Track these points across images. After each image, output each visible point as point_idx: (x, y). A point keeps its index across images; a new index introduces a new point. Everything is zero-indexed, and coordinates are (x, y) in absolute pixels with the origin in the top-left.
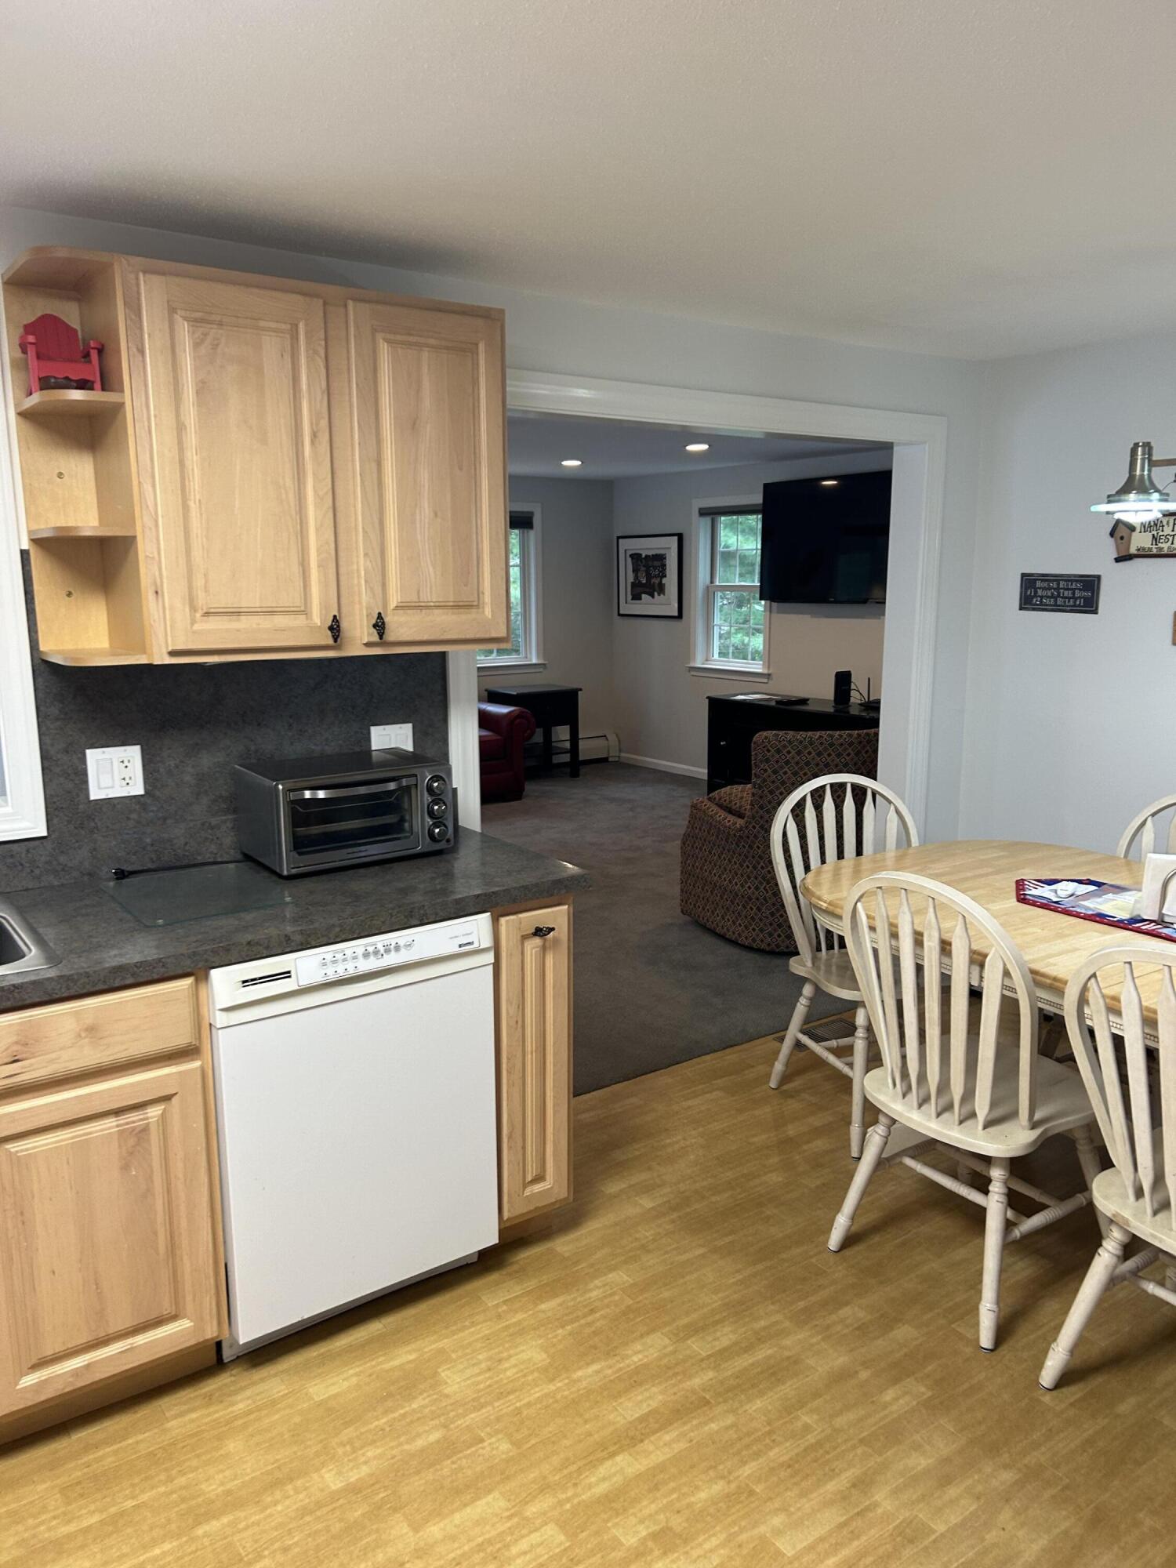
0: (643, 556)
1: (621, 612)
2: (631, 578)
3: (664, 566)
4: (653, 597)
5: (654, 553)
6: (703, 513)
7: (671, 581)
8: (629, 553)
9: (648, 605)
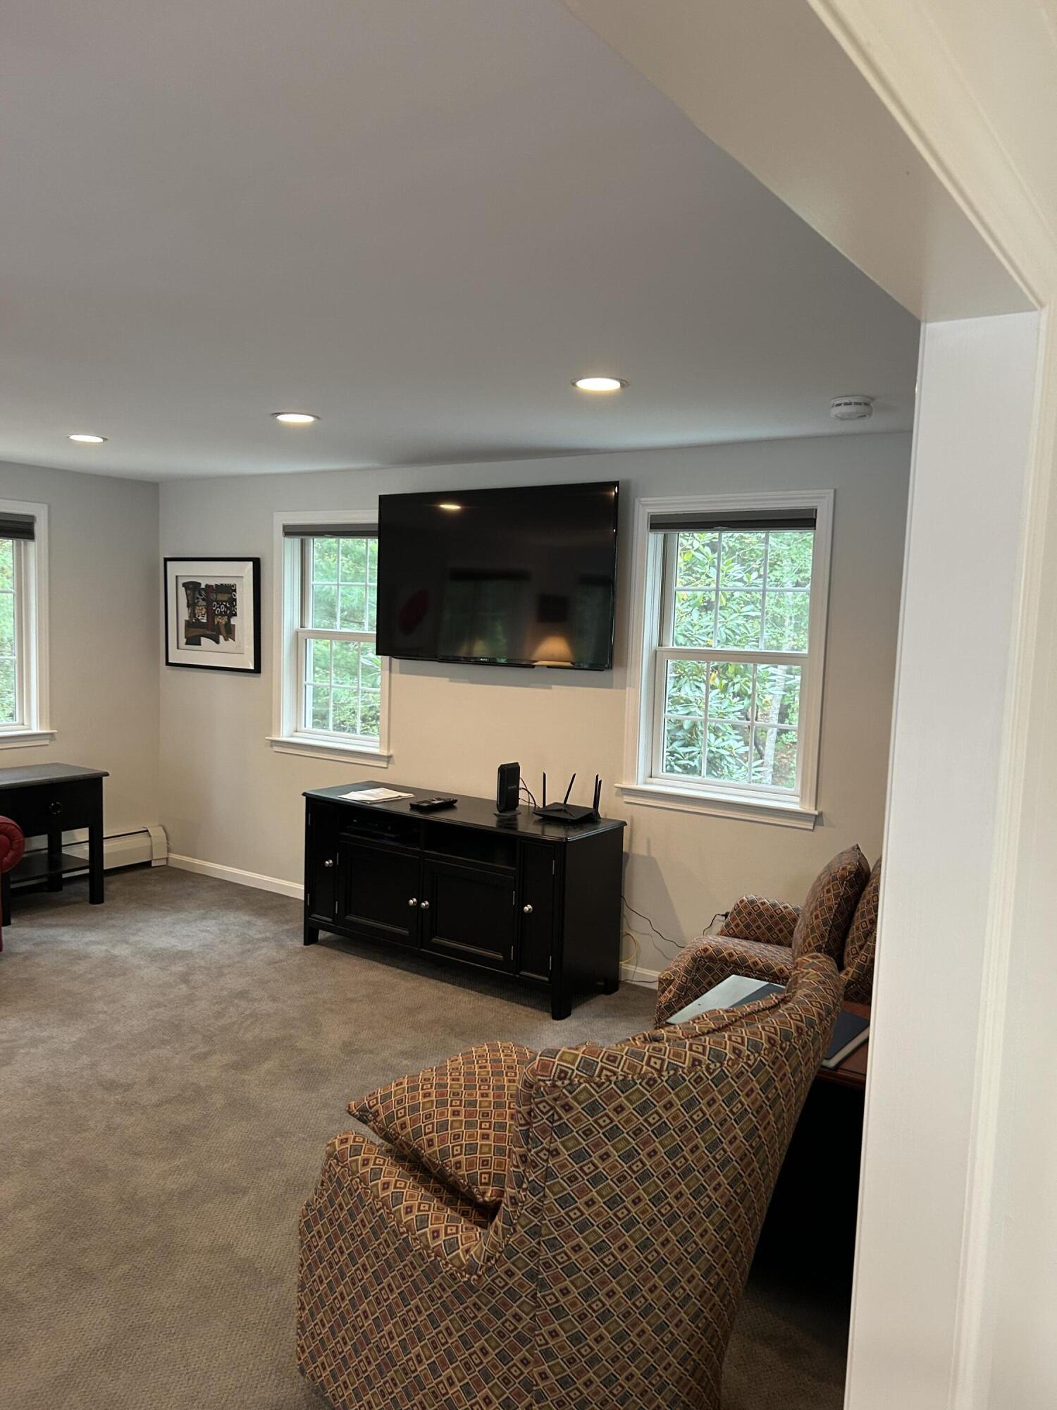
0: (203, 586)
1: (170, 661)
2: (185, 614)
3: (233, 601)
4: (217, 642)
5: (219, 582)
6: (289, 531)
7: (243, 621)
8: (181, 581)
9: (207, 653)
